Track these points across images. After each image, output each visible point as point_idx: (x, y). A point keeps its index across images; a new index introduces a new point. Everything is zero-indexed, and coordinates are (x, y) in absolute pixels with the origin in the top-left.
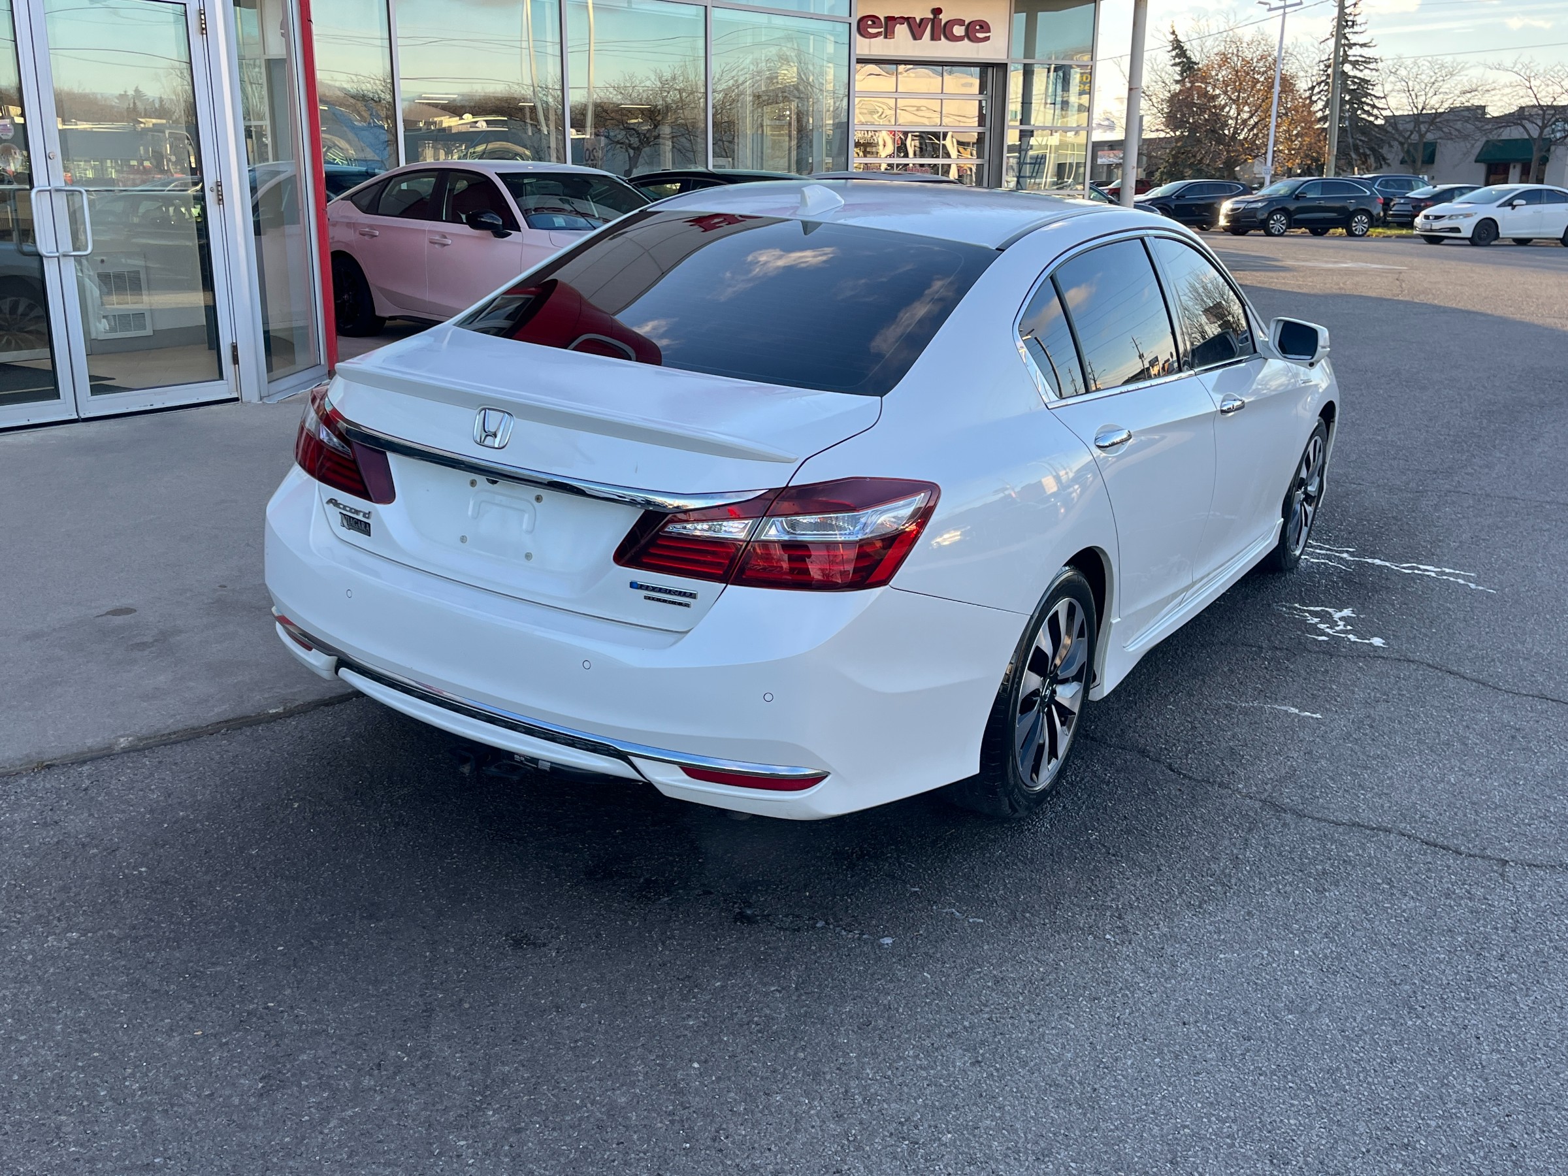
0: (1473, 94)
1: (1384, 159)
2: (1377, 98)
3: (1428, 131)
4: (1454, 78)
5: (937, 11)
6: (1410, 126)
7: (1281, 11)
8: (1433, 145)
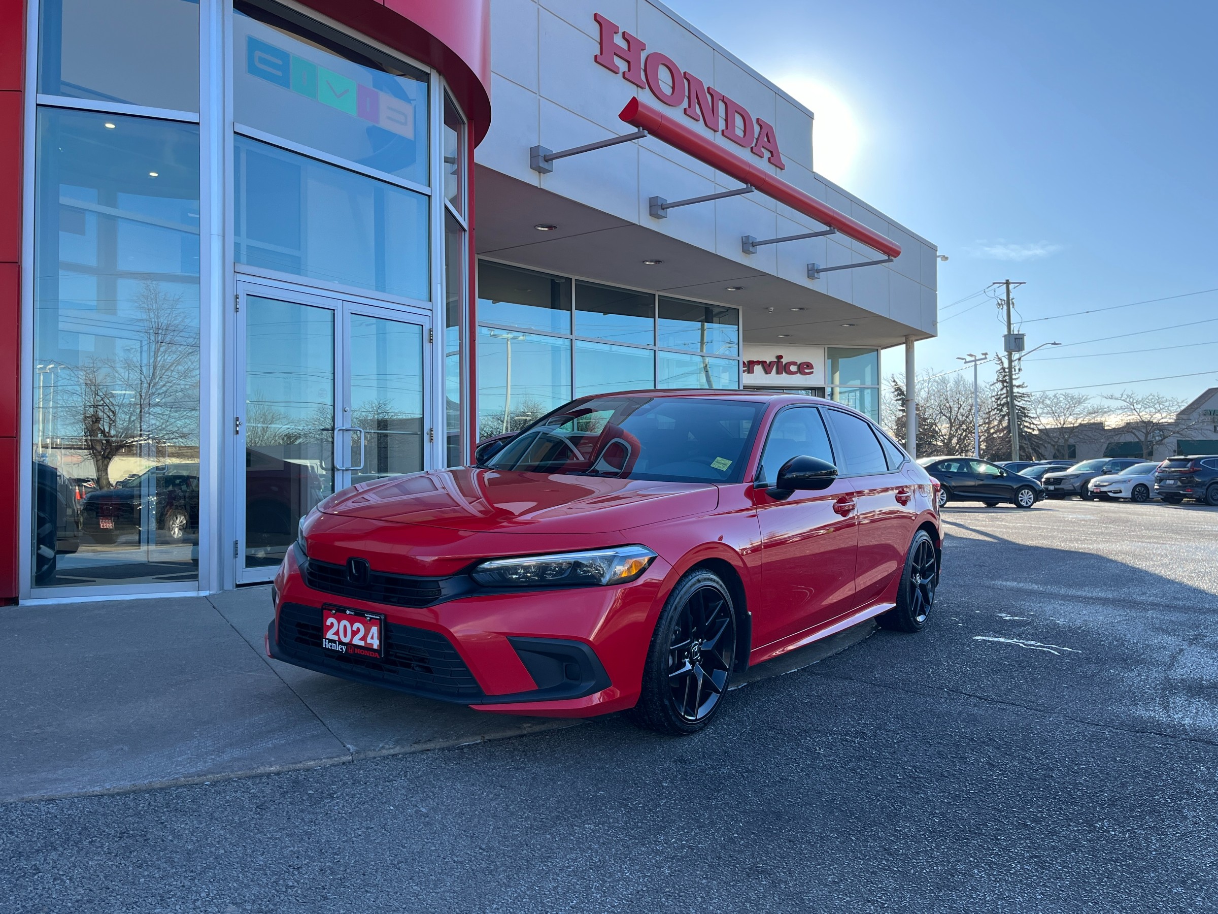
4: (1082, 405)
5: (780, 357)
6: (1058, 434)
7: (974, 363)
8: (1074, 446)
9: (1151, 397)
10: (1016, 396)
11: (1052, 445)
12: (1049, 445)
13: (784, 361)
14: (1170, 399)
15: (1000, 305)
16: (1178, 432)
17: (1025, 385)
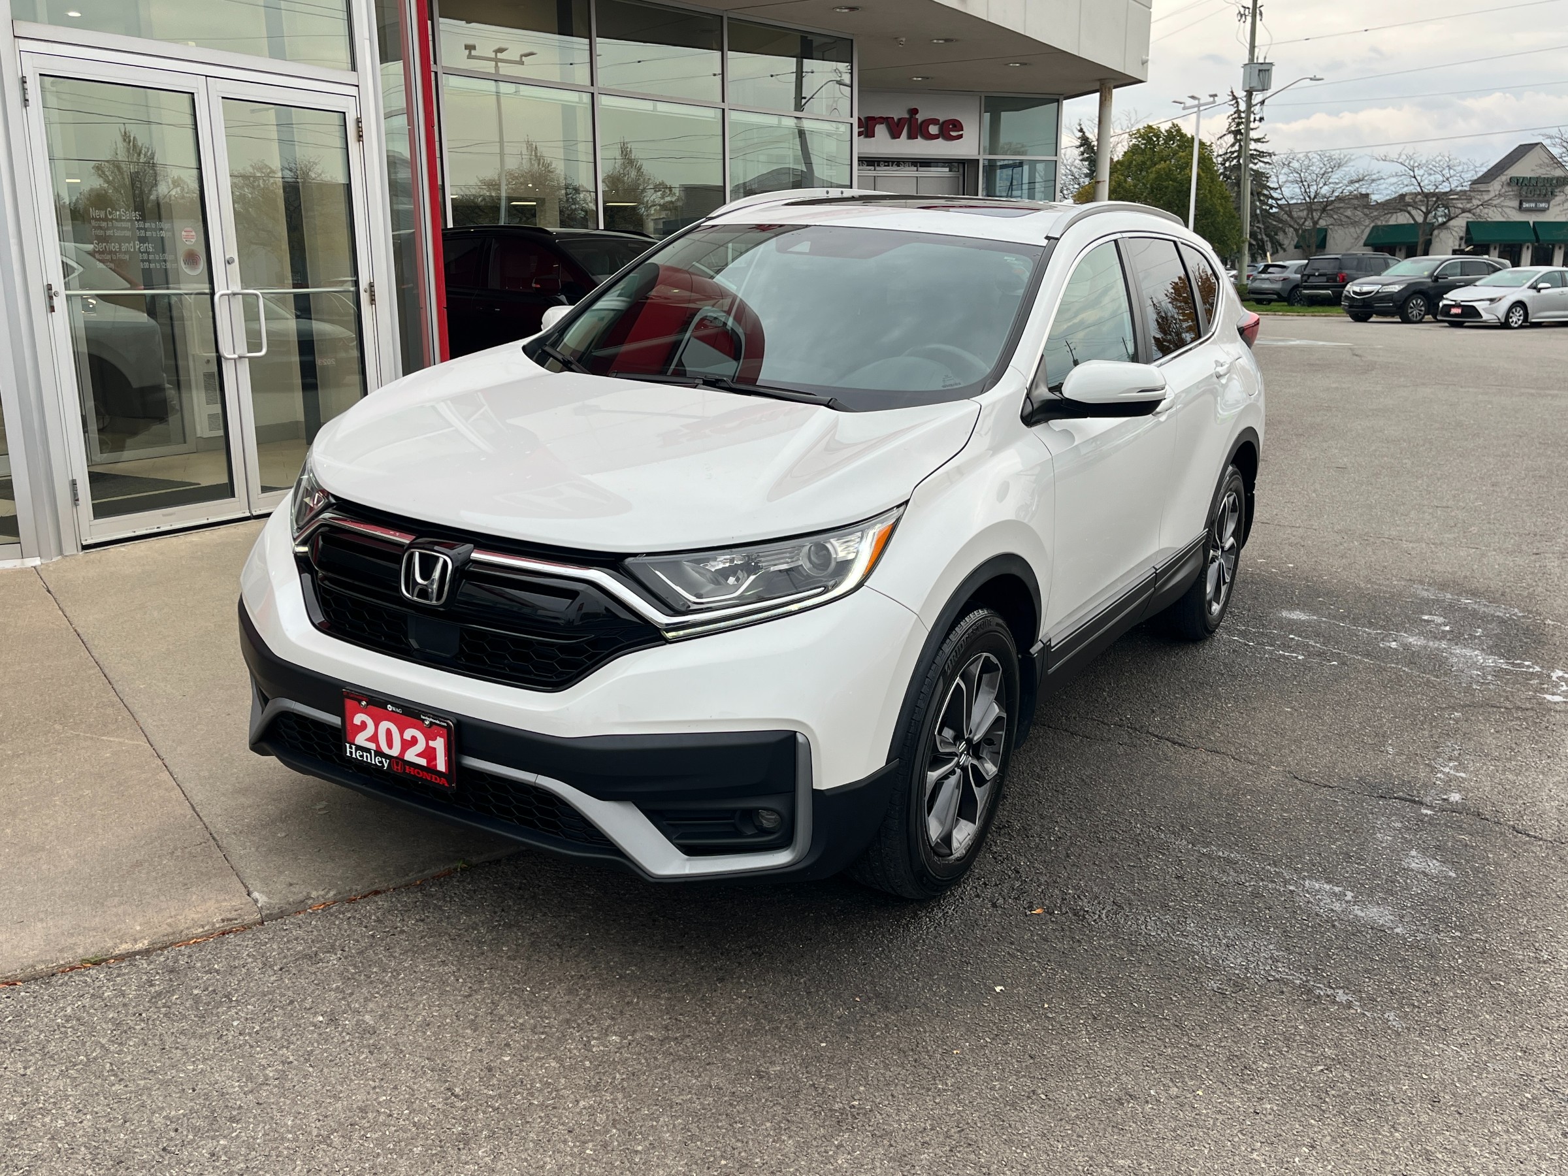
0: (1361, 183)
1: (1281, 245)
2: (1272, 189)
3: (1320, 218)
4: (1344, 169)
5: (914, 112)
6: (1305, 213)
7: (1196, 109)
8: (1326, 230)
9: (1440, 158)
10: (1252, 155)
11: (1296, 230)
12: (1291, 230)
13: (920, 117)
14: (1464, 160)
15: (1241, 16)
16: (1469, 211)
17: (1267, 138)
